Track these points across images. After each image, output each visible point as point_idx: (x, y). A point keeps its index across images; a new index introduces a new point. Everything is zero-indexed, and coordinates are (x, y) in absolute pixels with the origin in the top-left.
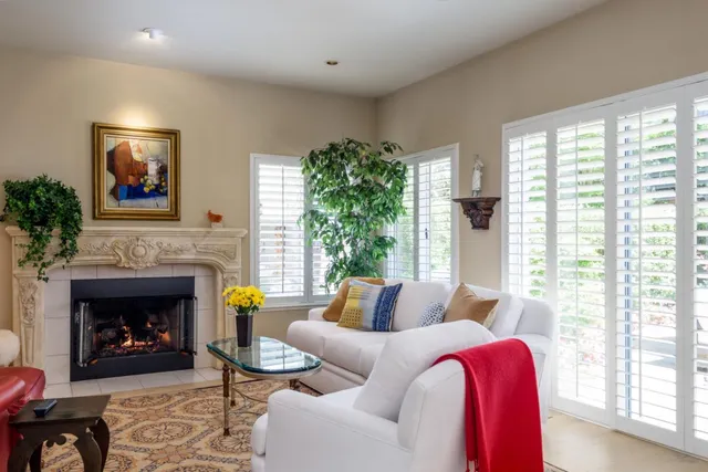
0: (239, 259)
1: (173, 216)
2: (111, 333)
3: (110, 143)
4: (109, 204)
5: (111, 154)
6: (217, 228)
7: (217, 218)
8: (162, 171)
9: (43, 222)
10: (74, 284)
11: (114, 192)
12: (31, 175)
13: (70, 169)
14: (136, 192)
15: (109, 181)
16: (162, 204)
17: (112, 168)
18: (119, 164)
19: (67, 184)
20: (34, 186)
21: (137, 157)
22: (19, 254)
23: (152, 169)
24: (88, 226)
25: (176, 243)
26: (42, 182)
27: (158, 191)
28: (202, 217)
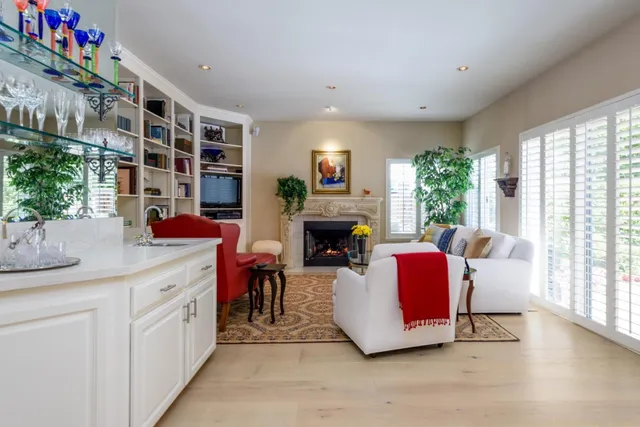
0: (379, 213)
1: (348, 192)
2: (321, 246)
3: (319, 159)
4: (319, 187)
5: (320, 164)
6: (367, 198)
7: (368, 193)
8: (342, 170)
9: (291, 196)
10: (306, 223)
11: (321, 182)
12: (288, 176)
13: (302, 171)
14: (331, 181)
15: (319, 176)
16: (342, 186)
17: (320, 171)
18: (324, 167)
19: (301, 178)
20: (287, 180)
21: (331, 164)
22: (282, 210)
23: (338, 169)
24: (309, 197)
25: (347, 205)
26: (291, 179)
27: (340, 180)
28: (360, 192)
